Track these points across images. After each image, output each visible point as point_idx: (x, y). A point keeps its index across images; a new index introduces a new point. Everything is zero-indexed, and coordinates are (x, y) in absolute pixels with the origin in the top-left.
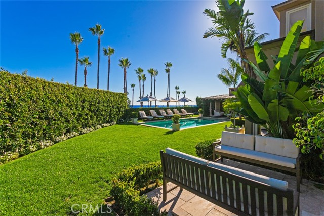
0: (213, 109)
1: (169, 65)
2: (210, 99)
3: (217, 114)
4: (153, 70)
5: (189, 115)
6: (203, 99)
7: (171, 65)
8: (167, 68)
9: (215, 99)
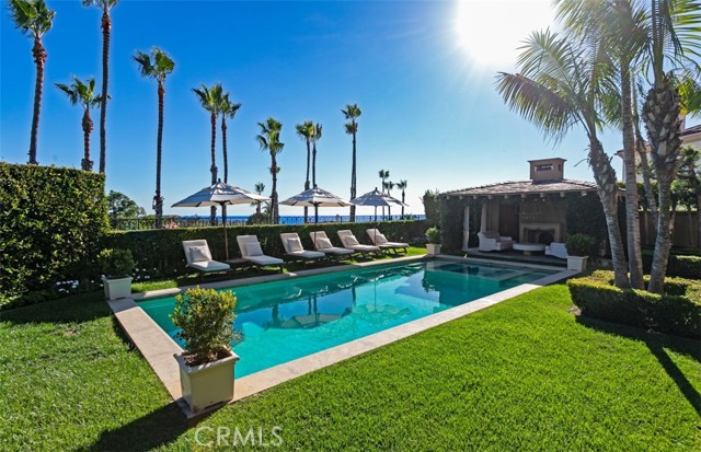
0: (475, 229)
1: (352, 112)
2: (466, 196)
3: (487, 243)
4: (310, 125)
5: (394, 248)
6: (443, 196)
7: (359, 113)
8: (349, 121)
9: (481, 197)
